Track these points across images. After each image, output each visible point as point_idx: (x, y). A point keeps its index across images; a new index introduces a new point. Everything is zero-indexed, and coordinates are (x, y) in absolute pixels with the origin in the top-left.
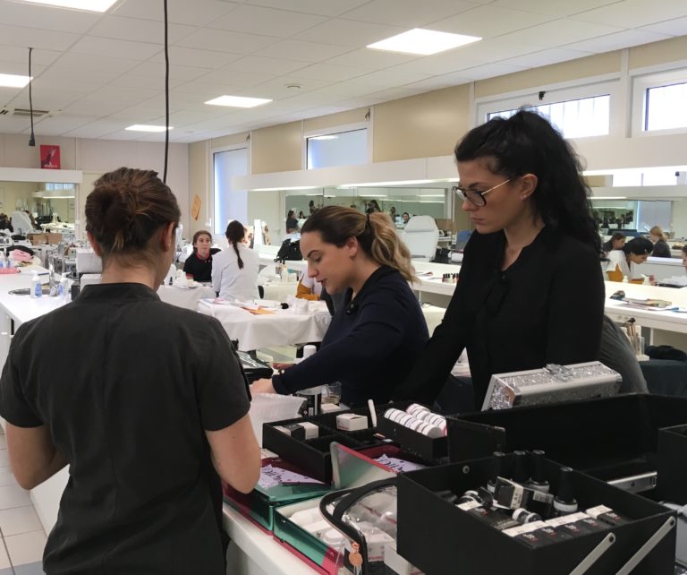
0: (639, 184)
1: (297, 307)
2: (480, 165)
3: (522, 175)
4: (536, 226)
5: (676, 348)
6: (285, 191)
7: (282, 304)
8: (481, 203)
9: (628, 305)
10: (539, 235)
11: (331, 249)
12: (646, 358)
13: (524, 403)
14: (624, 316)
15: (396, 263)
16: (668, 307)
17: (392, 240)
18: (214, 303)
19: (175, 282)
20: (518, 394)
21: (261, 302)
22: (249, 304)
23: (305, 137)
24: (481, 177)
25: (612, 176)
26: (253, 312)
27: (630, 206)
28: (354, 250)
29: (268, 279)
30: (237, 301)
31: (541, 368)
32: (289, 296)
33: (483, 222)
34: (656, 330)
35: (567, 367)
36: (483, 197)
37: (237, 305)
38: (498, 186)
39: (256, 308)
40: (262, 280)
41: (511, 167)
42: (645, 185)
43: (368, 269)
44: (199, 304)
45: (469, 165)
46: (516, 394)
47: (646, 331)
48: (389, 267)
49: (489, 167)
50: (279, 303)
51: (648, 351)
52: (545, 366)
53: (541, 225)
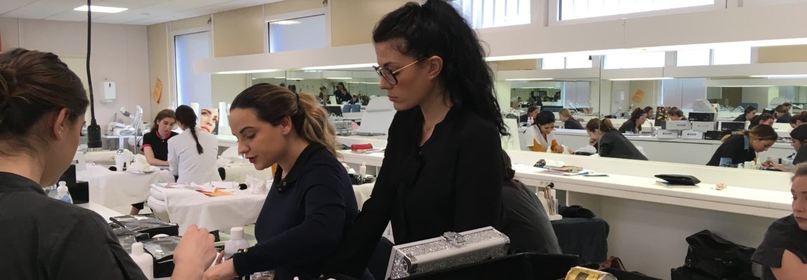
0: (562, 67)
1: (254, 187)
2: (391, 47)
3: (430, 57)
4: (445, 104)
5: (584, 207)
6: (251, 75)
7: (240, 185)
8: (393, 82)
9: (548, 172)
10: (448, 113)
11: (266, 127)
12: (559, 217)
13: (420, 271)
14: (544, 182)
15: (324, 140)
16: (580, 172)
17: (323, 119)
18: (167, 187)
19: (129, 167)
20: (416, 262)
21: (220, 183)
22: (206, 187)
23: (267, 22)
24: (393, 57)
25: (541, 60)
26: (209, 195)
27: (557, 86)
28: (288, 129)
29: (230, 161)
30: (193, 184)
31: (439, 236)
32: (247, 176)
33: (398, 99)
34: (570, 192)
35: (462, 234)
36: (394, 75)
37: (192, 188)
38: (408, 65)
39: (212, 190)
40: (223, 161)
41: (419, 48)
42: (568, 67)
43: (299, 147)
44: (151, 189)
45: (383, 46)
46: (412, 263)
47: (561, 194)
48: (320, 143)
49: (399, 48)
50: (238, 184)
51: (563, 211)
52: (442, 234)
53: (449, 105)
